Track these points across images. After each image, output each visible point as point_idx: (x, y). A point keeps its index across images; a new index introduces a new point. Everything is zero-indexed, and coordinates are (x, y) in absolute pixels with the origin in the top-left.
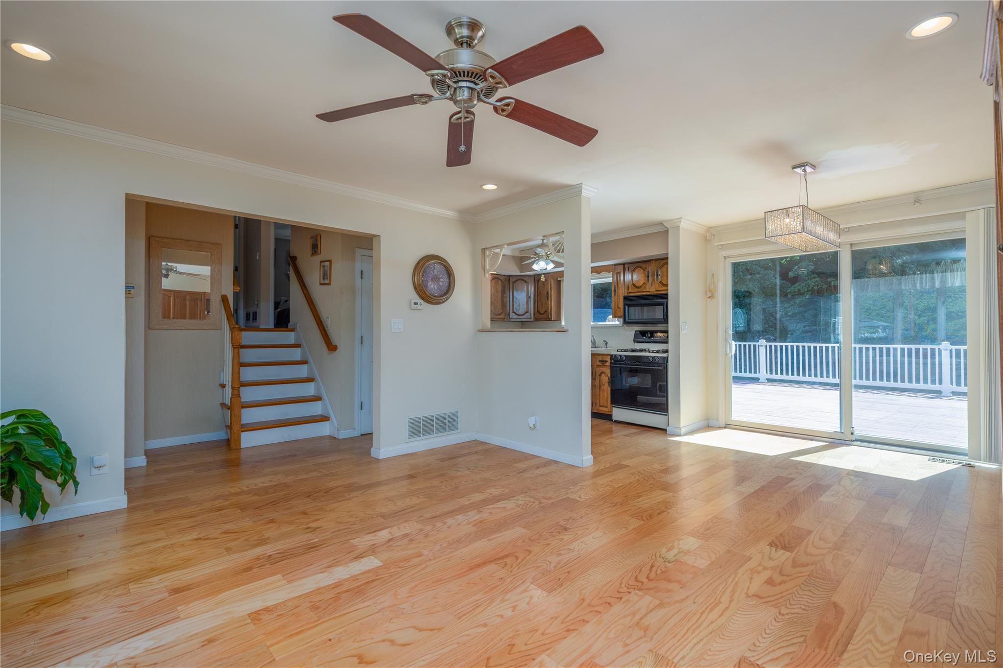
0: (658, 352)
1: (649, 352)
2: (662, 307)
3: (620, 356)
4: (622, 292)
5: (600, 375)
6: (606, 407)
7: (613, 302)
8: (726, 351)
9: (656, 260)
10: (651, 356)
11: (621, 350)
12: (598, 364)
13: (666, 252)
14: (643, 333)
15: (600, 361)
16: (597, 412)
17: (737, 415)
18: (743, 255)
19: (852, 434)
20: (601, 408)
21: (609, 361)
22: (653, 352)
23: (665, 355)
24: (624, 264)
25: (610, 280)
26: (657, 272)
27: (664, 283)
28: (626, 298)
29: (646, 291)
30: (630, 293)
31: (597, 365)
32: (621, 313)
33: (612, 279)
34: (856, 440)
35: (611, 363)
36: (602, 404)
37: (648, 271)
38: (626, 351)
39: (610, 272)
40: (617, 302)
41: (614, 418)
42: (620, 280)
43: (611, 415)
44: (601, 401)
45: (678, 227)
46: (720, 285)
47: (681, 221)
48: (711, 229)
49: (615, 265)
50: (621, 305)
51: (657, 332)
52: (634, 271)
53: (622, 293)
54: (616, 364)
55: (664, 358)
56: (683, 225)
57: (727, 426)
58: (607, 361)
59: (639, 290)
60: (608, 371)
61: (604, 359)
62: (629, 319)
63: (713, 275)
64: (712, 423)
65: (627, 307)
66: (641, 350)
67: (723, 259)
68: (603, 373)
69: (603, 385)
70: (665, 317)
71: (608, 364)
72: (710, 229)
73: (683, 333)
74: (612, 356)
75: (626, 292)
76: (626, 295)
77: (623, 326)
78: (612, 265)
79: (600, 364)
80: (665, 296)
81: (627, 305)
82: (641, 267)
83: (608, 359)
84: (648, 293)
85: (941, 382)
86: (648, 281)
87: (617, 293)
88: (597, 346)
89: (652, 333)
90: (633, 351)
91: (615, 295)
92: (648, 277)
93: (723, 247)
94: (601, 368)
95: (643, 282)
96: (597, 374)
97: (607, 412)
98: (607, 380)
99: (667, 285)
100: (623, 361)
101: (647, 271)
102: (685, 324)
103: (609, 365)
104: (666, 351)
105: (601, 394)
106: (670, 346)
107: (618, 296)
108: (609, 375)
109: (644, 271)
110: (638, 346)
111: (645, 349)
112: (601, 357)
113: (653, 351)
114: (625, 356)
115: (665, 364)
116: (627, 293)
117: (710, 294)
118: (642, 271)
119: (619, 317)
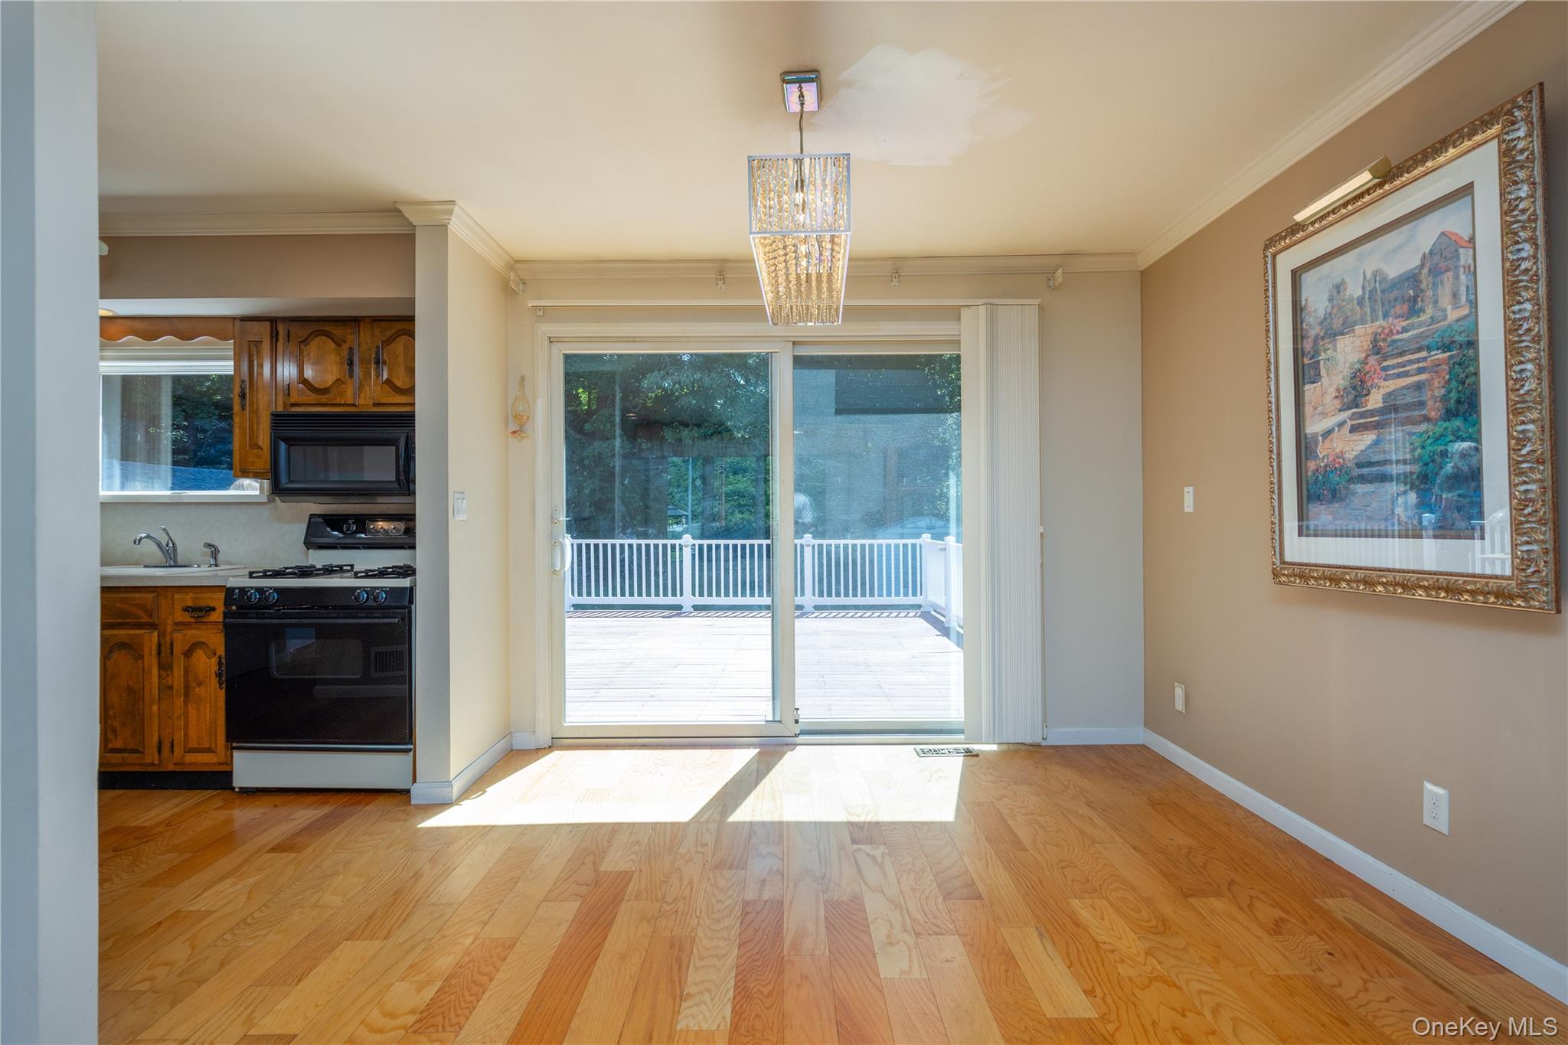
0: (382, 573)
1: (356, 575)
2: (393, 448)
3: (260, 590)
4: (267, 404)
5: (188, 654)
6: (209, 750)
7: (237, 431)
8: (553, 564)
9: (376, 320)
10: (363, 589)
11: (265, 572)
12: (180, 620)
13: (407, 295)
14: (334, 521)
15: (186, 609)
16: (177, 769)
17: (579, 714)
18: (590, 340)
19: (797, 722)
20: (190, 758)
21: (221, 608)
22: (368, 574)
23: (405, 583)
24: (273, 321)
25: (226, 367)
26: (377, 353)
27: (399, 383)
28: (280, 421)
29: (346, 405)
30: (293, 405)
31: (176, 624)
32: (264, 461)
33: (232, 363)
34: (804, 733)
35: (226, 615)
36: (193, 744)
37: (351, 349)
38: (277, 574)
39: (226, 339)
40: (251, 428)
41: (238, 782)
42: (261, 374)
43: (230, 774)
44: (193, 734)
45: (444, 227)
46: (540, 407)
47: (450, 212)
48: (518, 266)
49: (245, 319)
50: (264, 438)
51: (375, 518)
52: (305, 341)
53: (270, 403)
54: (245, 616)
55: (402, 590)
56: (456, 226)
57: (555, 744)
58: (213, 609)
59: (324, 399)
60: (217, 641)
61: (203, 604)
62: (291, 481)
63: (523, 379)
64: (522, 741)
65: (283, 446)
66: (329, 571)
67: (546, 342)
68: (196, 645)
69: (200, 685)
70: (402, 478)
71: (217, 616)
72: (515, 264)
73: (456, 519)
74: (229, 591)
75: (280, 402)
76: (280, 409)
77: (270, 501)
78: (234, 318)
79: (187, 618)
80: (407, 420)
81: (284, 440)
82: (328, 335)
83: (218, 601)
84: (352, 409)
85: (803, 594)
86: (351, 376)
87: (251, 404)
88: (180, 562)
89: (362, 521)
90: (305, 572)
91: (243, 408)
92: (351, 364)
93: (545, 314)
94: (190, 633)
95: (335, 378)
96: (177, 650)
97: (214, 764)
98: (214, 668)
99: (410, 391)
100: (269, 607)
101: (345, 347)
102: (461, 496)
103: (221, 620)
104: (408, 571)
105: (192, 712)
106: (422, 557)
107: (255, 412)
108: (221, 651)
109: (339, 345)
110: (319, 558)
111: (341, 567)
112: (190, 595)
113: (367, 571)
114: (277, 590)
115: (405, 607)
116: (285, 405)
117: (517, 425)
118: (332, 345)
119: (256, 475)
